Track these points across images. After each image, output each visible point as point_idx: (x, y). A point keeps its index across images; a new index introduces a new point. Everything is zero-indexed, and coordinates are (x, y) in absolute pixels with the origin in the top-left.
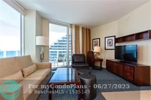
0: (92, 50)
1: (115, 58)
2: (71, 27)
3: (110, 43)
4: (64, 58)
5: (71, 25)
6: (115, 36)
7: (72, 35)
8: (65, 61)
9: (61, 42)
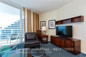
0: (40, 29)
1: (56, 35)
2: (24, 11)
3: (52, 24)
4: (18, 36)
5: (24, 8)
6: (55, 20)
7: (24, 20)
8: (19, 38)
9: (16, 24)
